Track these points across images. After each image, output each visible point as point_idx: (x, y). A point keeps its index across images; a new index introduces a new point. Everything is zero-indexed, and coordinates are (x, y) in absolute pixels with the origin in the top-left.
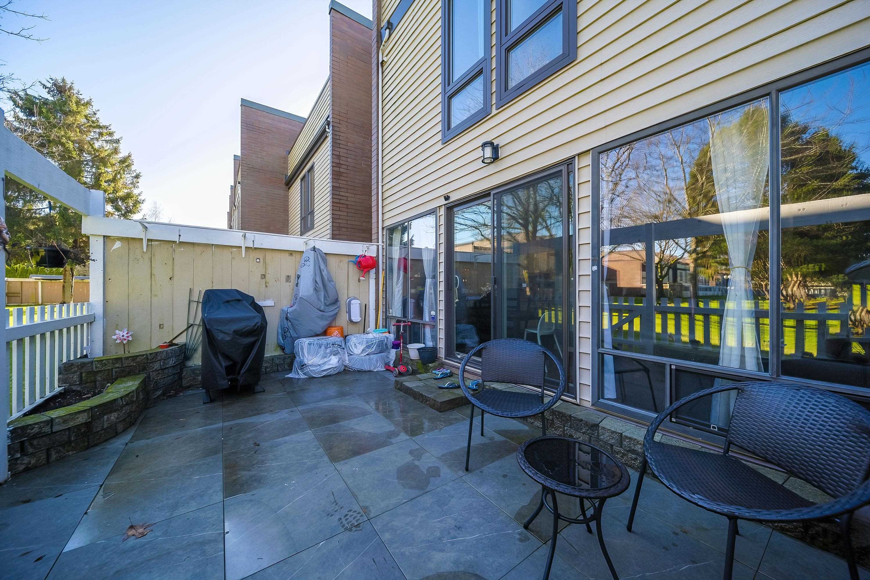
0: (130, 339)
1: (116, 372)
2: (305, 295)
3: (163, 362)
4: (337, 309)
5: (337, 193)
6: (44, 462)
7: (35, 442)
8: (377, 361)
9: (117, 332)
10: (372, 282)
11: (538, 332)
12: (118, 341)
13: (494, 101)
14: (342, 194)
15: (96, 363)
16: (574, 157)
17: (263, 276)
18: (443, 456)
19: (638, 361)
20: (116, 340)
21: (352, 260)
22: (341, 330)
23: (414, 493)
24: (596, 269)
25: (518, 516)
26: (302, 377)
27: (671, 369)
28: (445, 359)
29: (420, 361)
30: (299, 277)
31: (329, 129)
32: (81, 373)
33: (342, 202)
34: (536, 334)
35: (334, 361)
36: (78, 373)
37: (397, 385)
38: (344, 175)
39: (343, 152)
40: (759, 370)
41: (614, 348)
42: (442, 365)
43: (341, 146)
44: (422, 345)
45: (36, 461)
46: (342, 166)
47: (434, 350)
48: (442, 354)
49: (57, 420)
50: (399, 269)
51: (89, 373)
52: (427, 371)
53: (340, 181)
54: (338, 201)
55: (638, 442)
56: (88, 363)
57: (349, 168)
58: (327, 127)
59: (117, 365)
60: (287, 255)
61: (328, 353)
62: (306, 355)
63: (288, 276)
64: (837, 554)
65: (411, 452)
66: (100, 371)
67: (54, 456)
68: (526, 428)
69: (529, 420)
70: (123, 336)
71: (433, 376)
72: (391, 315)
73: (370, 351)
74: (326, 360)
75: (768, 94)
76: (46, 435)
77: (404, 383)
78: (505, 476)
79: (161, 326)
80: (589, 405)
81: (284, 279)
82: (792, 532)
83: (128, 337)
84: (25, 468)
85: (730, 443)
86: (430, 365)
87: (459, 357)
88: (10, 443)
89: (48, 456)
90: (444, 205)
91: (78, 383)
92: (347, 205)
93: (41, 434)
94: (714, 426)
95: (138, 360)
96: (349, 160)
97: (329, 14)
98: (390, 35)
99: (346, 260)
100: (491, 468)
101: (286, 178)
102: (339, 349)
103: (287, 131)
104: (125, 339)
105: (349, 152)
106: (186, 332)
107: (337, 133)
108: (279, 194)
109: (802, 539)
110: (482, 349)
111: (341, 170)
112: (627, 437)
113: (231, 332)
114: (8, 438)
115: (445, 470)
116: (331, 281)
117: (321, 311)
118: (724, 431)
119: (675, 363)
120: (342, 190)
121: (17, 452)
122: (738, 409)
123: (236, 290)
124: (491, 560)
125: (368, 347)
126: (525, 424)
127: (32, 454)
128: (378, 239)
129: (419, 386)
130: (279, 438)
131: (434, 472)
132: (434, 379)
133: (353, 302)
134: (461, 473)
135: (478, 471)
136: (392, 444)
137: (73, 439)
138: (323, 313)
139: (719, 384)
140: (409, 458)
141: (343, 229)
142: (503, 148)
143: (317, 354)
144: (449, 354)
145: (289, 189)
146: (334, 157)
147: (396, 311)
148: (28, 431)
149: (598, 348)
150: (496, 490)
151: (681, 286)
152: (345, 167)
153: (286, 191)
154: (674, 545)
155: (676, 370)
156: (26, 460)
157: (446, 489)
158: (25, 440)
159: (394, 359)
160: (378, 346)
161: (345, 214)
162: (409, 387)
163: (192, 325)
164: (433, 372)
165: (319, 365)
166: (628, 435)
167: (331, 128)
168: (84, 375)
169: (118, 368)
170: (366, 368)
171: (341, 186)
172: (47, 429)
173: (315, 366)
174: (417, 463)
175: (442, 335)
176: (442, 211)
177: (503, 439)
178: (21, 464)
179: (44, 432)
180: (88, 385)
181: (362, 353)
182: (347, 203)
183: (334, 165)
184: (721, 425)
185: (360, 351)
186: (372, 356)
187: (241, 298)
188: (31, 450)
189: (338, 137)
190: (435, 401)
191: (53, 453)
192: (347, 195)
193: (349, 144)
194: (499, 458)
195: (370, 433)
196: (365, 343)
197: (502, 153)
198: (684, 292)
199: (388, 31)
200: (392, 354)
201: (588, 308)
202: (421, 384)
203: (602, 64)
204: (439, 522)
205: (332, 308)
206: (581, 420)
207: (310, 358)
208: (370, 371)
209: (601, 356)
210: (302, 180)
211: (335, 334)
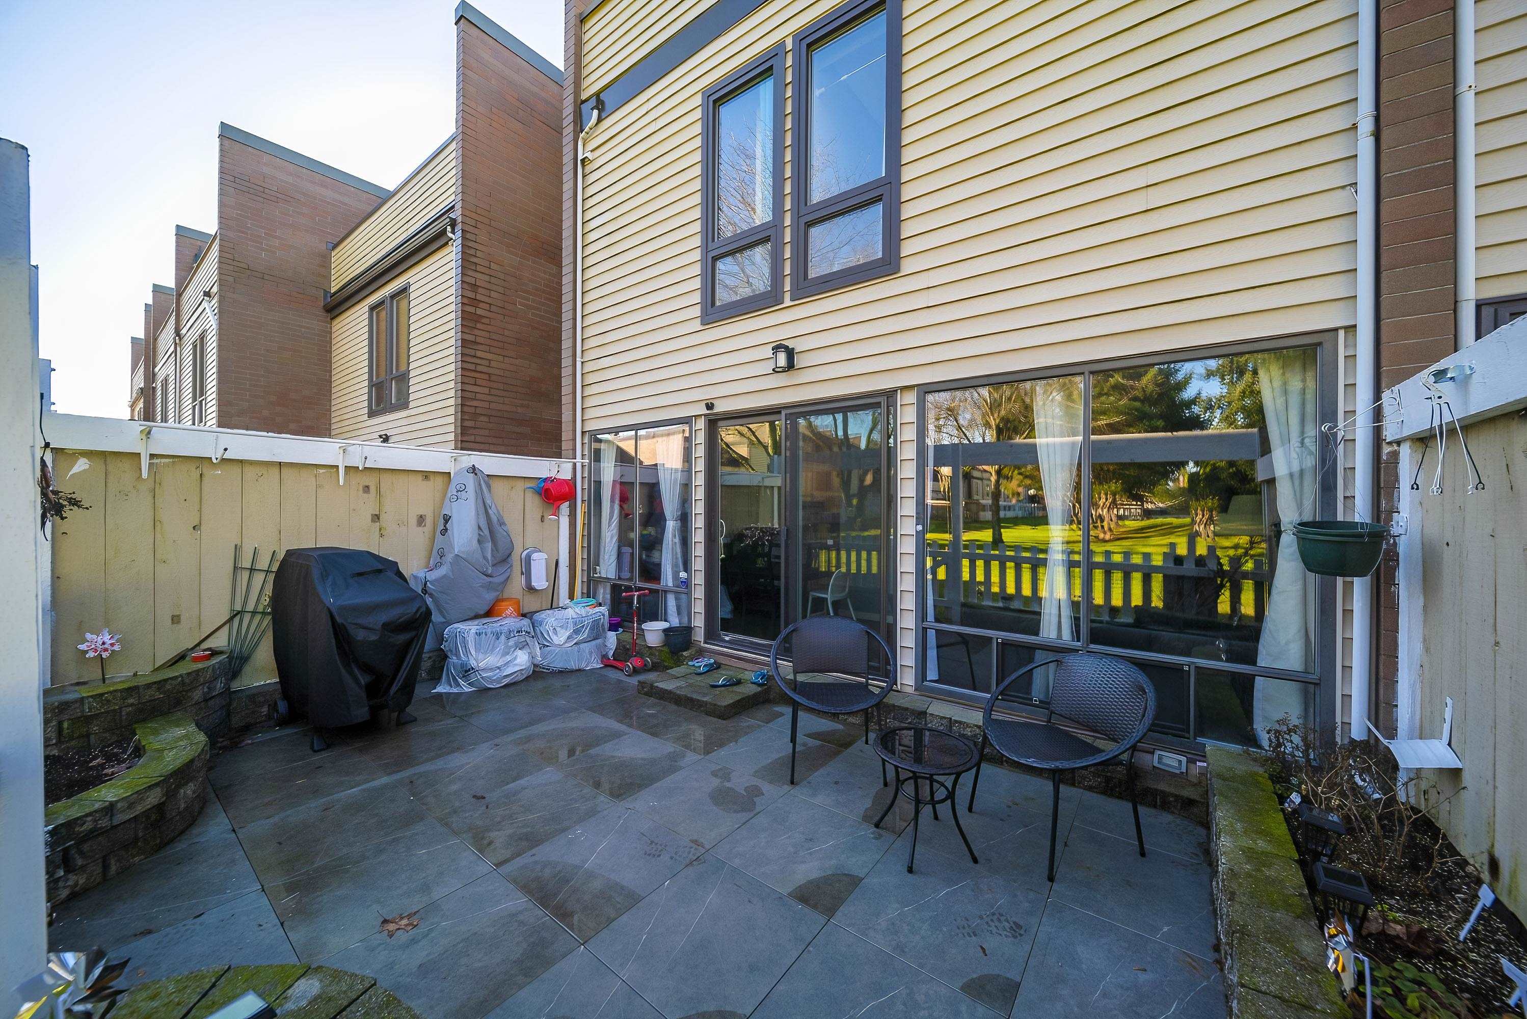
0: (117, 648)
1: (128, 714)
2: (463, 550)
3: (209, 688)
4: (509, 570)
5: (472, 352)
6: (98, 880)
7: (86, 847)
8: (591, 653)
9: (89, 636)
10: (564, 521)
11: (829, 596)
12: (91, 654)
13: (787, 287)
14: (479, 354)
15: (91, 700)
16: (896, 390)
17: (376, 518)
18: (756, 772)
19: (959, 634)
20: (87, 652)
21: (531, 485)
22: (517, 604)
23: (744, 816)
24: (921, 529)
25: (866, 818)
26: (466, 690)
27: (997, 642)
28: (705, 643)
29: (666, 649)
30: (447, 519)
31: (453, 232)
32: (60, 723)
33: (479, 368)
34: (827, 599)
35: (521, 660)
36: (54, 723)
37: (643, 688)
38: (484, 320)
39: (481, 279)
40: (1073, 640)
41: (937, 620)
42: (701, 653)
43: (479, 268)
44: (665, 625)
45: (87, 879)
46: (481, 305)
47: (687, 630)
48: (699, 636)
49: (119, 805)
50: (612, 501)
51: (74, 721)
52: (679, 663)
53: (477, 332)
54: (472, 367)
55: (967, 725)
56: (75, 701)
57: (493, 308)
58: (449, 228)
59: (131, 701)
60: (419, 477)
61: (511, 647)
62: (473, 652)
63: (421, 516)
64: (1126, 800)
65: (714, 774)
66: (97, 715)
67: (113, 869)
68: (841, 727)
69: (841, 717)
70: (104, 643)
71: (692, 670)
72: (598, 575)
73: (580, 637)
74: (508, 658)
75: (1083, 373)
76: (104, 832)
77: (656, 684)
78: (836, 783)
79: (176, 619)
80: (911, 690)
81: (413, 521)
82: (1097, 788)
83: (112, 645)
84: (70, 894)
85: (1052, 712)
86: (684, 653)
87: (727, 638)
88: (48, 854)
89: (106, 867)
90: (705, 415)
91: (54, 741)
92: (489, 374)
93: (95, 831)
94: (1036, 700)
95: (168, 687)
96: (493, 294)
97: (456, 24)
98: (600, 120)
99: (520, 485)
100: (819, 776)
101: (325, 298)
102: (528, 639)
103: (329, 203)
104: (106, 650)
105: (493, 280)
106: (227, 626)
107: (471, 244)
108: (308, 328)
109: (1104, 793)
110: (793, 631)
111: (479, 312)
112: (956, 722)
113: (378, 627)
114: (46, 844)
115: (766, 787)
116: (502, 523)
117: (486, 575)
118: (1045, 704)
119: (998, 636)
120: (480, 347)
121: (58, 867)
122: (1058, 680)
123: (368, 552)
124: (854, 860)
125: (577, 632)
126: (837, 722)
127: (82, 867)
128: (574, 450)
129: (680, 688)
130: (508, 784)
131: (755, 792)
132: (696, 674)
133: (535, 556)
134: (787, 788)
135: (805, 782)
136: (681, 768)
137: (141, 834)
138: (491, 579)
139: (1040, 656)
140: (716, 782)
141: (482, 418)
142: (801, 355)
143: (492, 650)
144: (710, 635)
145: (332, 319)
146: (466, 286)
147: (608, 568)
148: (77, 829)
149: (923, 621)
150: (833, 798)
151: (978, 503)
152: (487, 307)
153: (326, 322)
154: (1009, 816)
155: (1002, 643)
156: (72, 879)
157: (777, 807)
158: (70, 846)
159: (613, 647)
160: (592, 629)
161: (486, 390)
162: (667, 690)
163: (239, 612)
164: (690, 663)
165: (499, 668)
166: (957, 719)
167: (459, 234)
168: (65, 725)
169: (132, 705)
170: (573, 665)
171: (479, 340)
172: (104, 823)
173: (491, 670)
174: (728, 785)
175: (699, 607)
176: (701, 424)
177: (818, 743)
178: (65, 887)
179: (101, 828)
180: (73, 743)
181: (566, 642)
182: (491, 371)
183: (466, 301)
184: (1042, 697)
185: (563, 639)
186: (582, 646)
187: (380, 567)
188: (80, 862)
189: (472, 252)
190: (715, 705)
191: (113, 862)
192: (489, 356)
193: (493, 266)
194: (822, 765)
195: (642, 759)
196: (571, 625)
197: (799, 361)
198: (982, 513)
199: (595, 112)
200: (611, 641)
201: (911, 574)
202: (682, 683)
203: (928, 288)
204: (787, 838)
205: (501, 569)
206: (907, 709)
207: (481, 656)
208: (579, 670)
209: (925, 630)
210: (372, 309)
211: (508, 612)
